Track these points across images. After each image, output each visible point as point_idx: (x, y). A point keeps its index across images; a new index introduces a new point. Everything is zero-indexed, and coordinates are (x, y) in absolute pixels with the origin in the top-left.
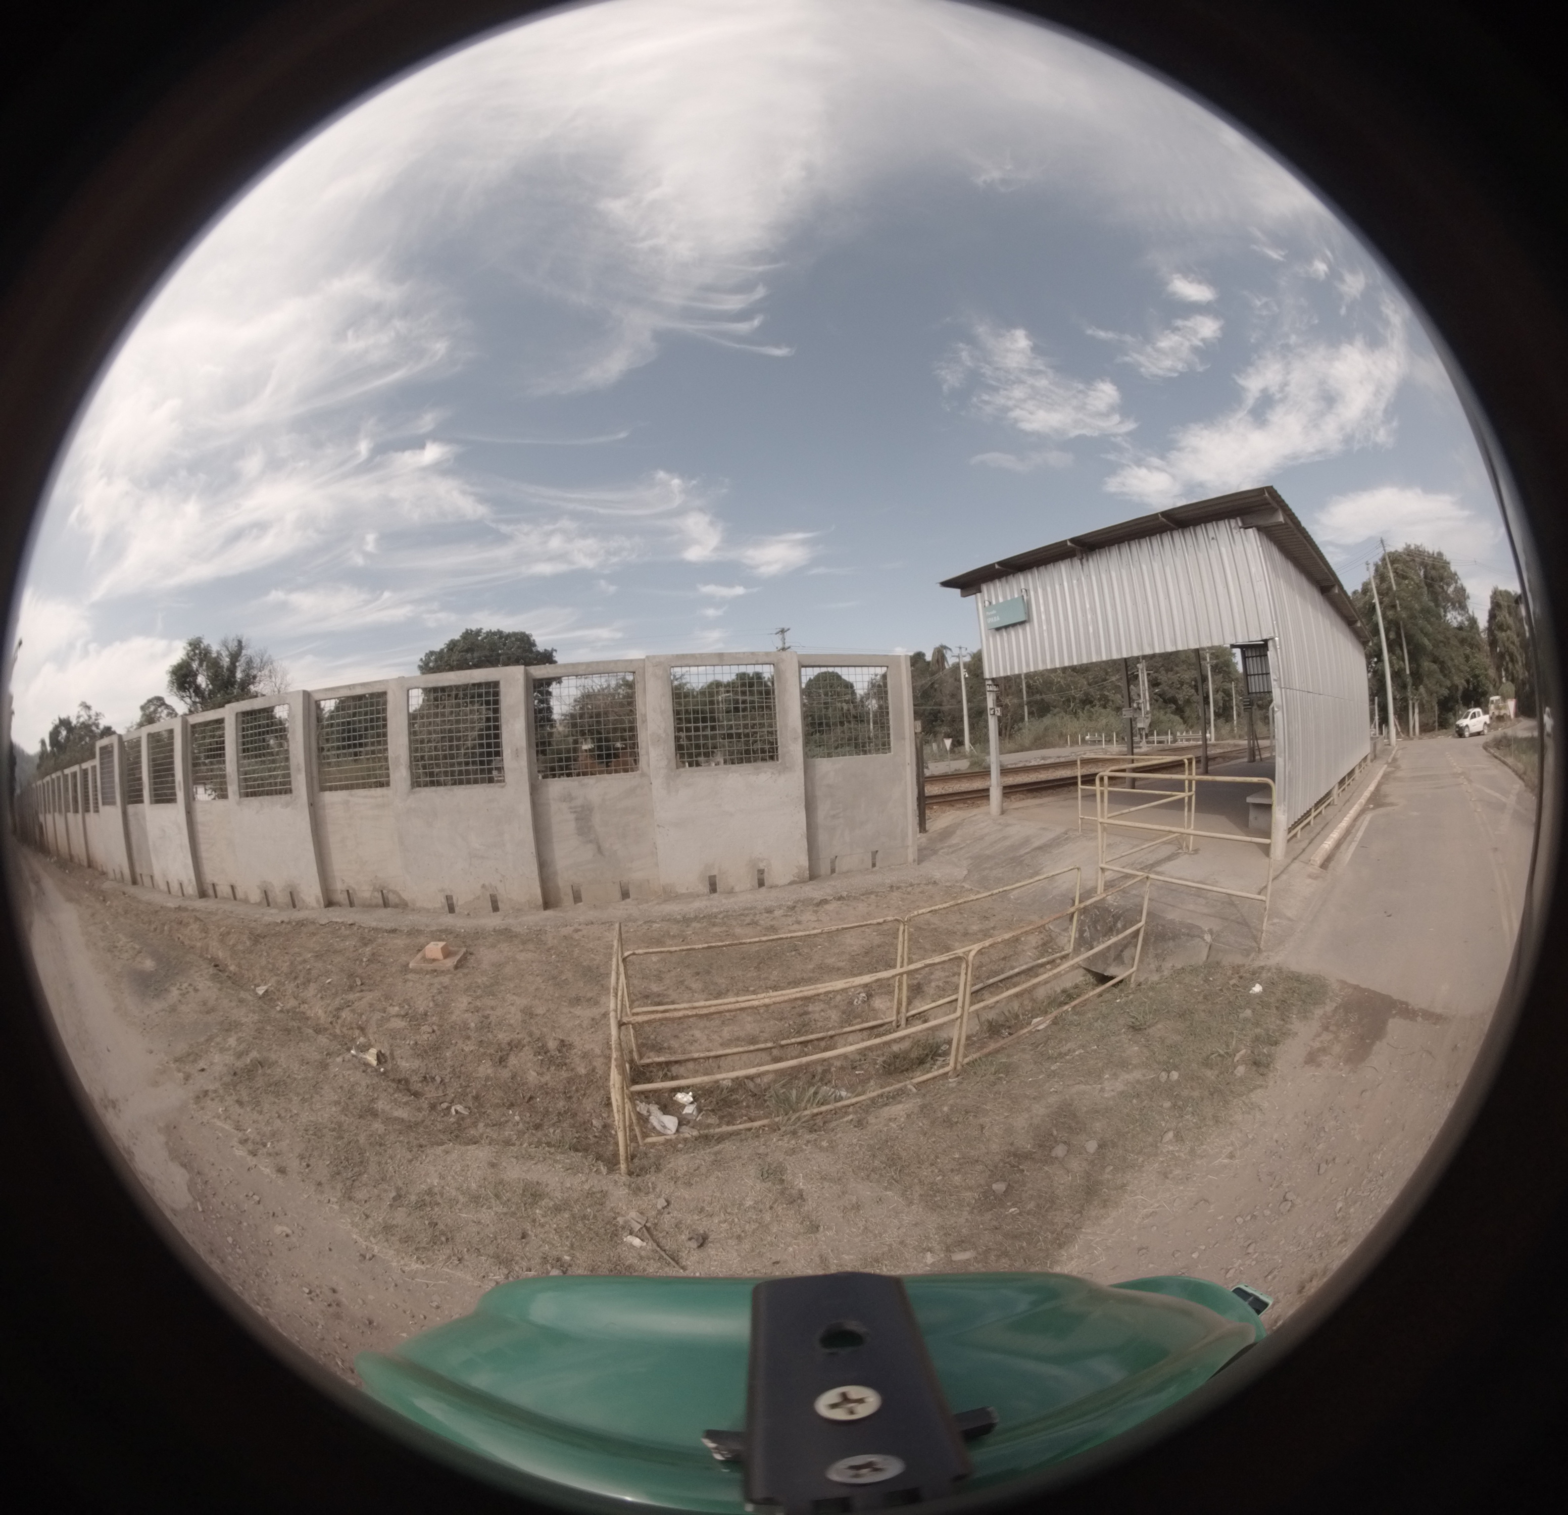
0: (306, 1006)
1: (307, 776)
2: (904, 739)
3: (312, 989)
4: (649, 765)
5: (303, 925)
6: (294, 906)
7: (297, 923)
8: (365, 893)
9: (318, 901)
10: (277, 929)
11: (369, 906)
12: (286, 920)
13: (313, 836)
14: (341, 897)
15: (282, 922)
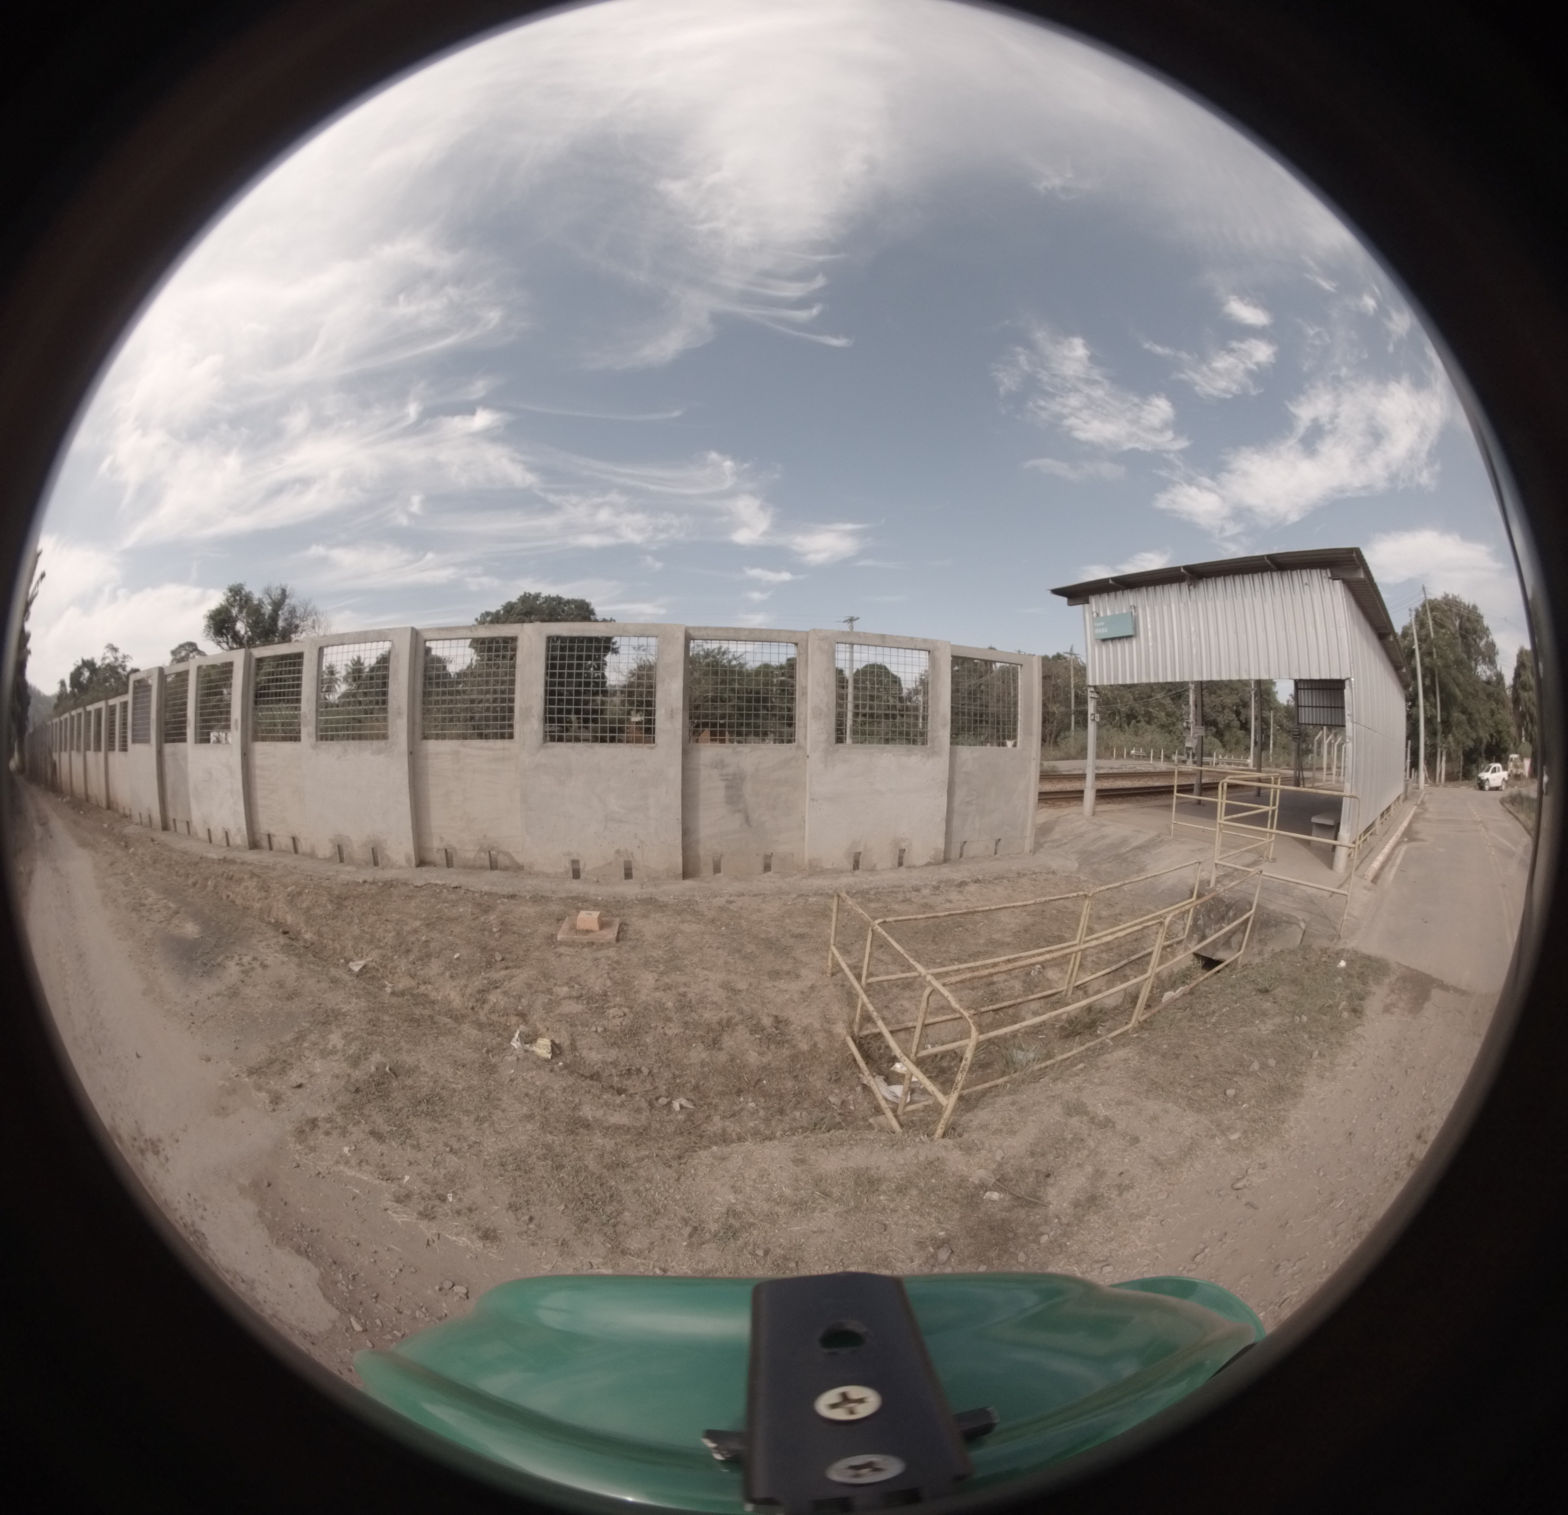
0: (430, 987)
1: (408, 721)
2: (1031, 734)
3: (435, 967)
4: (805, 738)
5: (392, 886)
6: (376, 863)
7: (385, 883)
8: (468, 852)
9: (408, 860)
10: (360, 889)
11: (471, 868)
12: (370, 879)
13: (410, 788)
14: (439, 857)
15: (365, 882)
